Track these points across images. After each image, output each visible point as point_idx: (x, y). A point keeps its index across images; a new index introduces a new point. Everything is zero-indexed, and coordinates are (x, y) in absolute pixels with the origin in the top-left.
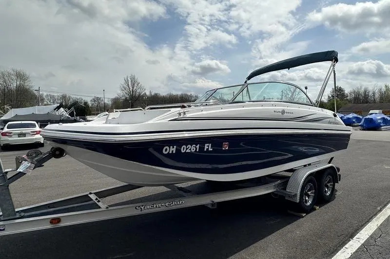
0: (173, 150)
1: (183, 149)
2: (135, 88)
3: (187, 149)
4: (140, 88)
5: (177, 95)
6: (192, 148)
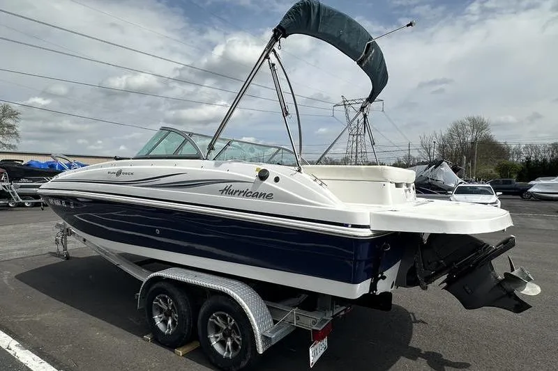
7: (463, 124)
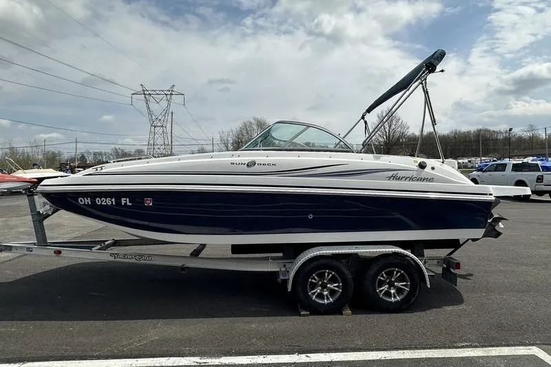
0: (88, 201)
1: (98, 201)
2: (393, 127)
3: (102, 202)
4: (402, 126)
5: (469, 133)
6: (108, 202)
7: (251, 123)
